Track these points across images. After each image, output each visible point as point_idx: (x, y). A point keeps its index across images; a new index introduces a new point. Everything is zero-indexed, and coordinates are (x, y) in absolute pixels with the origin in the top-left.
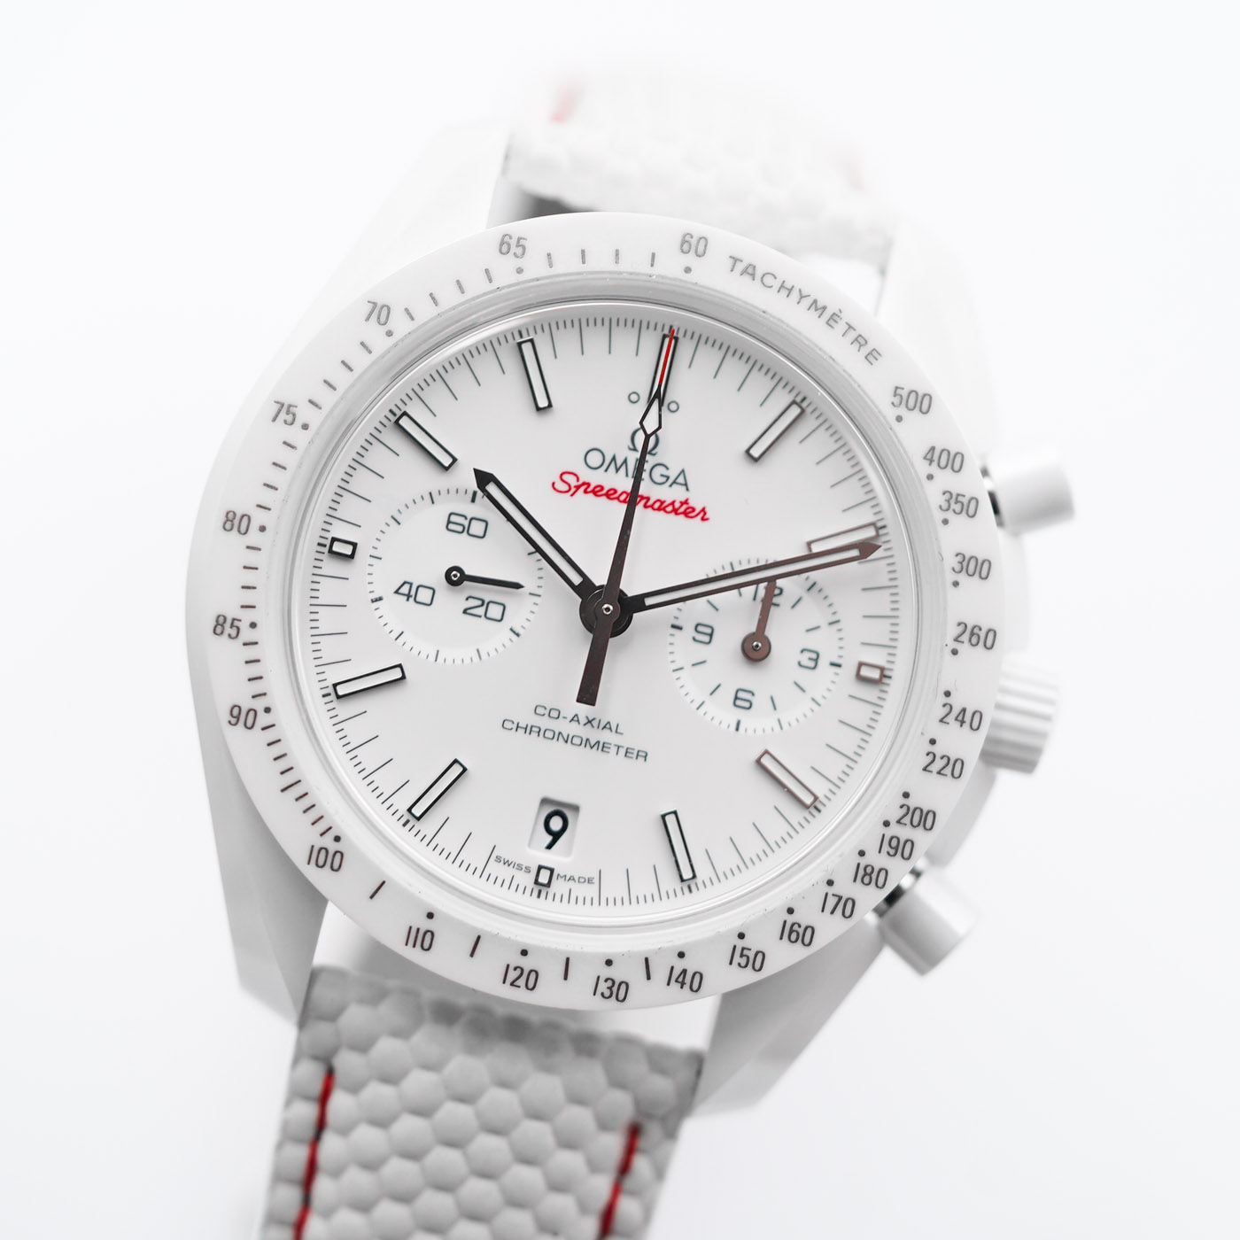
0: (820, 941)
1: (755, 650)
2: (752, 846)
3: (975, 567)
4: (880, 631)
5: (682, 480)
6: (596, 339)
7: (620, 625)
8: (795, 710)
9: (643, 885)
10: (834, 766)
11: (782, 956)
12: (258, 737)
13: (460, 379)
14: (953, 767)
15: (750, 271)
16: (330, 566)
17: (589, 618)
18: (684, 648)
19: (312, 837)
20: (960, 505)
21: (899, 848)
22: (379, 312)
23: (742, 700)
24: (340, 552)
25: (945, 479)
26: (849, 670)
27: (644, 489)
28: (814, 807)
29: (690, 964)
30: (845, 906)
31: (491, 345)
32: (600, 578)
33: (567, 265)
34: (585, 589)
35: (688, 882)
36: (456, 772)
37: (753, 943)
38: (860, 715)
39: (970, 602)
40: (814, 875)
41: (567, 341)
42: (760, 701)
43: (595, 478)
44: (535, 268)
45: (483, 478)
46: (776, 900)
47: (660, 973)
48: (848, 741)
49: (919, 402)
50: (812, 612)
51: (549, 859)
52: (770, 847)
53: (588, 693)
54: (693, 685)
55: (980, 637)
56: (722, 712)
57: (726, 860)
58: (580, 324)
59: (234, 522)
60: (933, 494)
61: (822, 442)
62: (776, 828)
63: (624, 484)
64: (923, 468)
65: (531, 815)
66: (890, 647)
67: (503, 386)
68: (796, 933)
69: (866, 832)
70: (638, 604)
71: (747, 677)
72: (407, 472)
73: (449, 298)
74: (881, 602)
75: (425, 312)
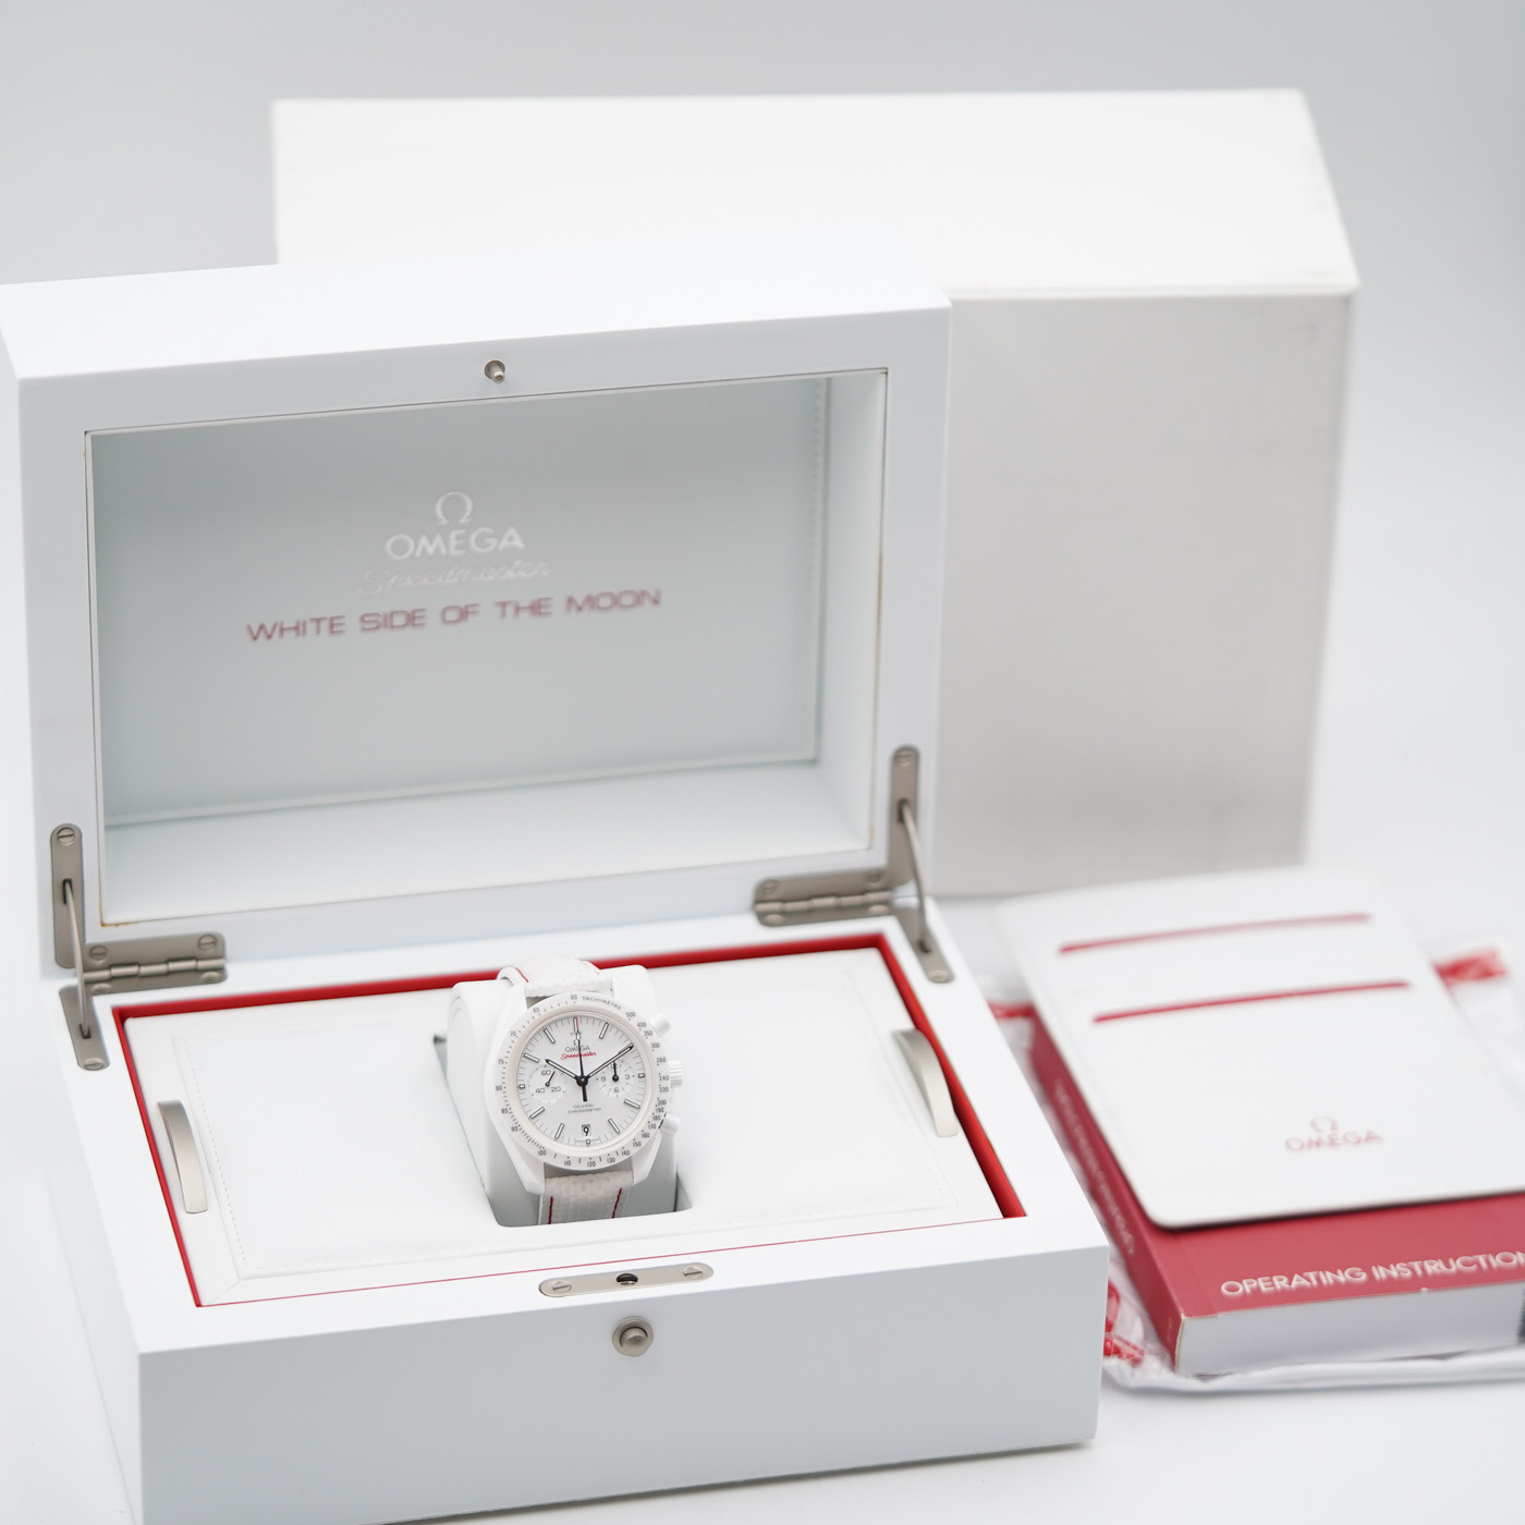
0: (651, 1135)
1: (615, 1079)
2: (629, 1121)
3: (656, 1045)
4: (640, 1066)
5: (588, 1048)
6: (559, 1024)
7: (586, 1082)
8: (628, 1089)
9: (609, 1136)
10: (640, 1098)
11: (644, 1141)
12: (519, 1132)
13: (534, 1042)
14: (666, 1089)
15: (587, 999)
16: (521, 1091)
17: (579, 1083)
18: (600, 1084)
19: (538, 1149)
20: (649, 1033)
21: (660, 1110)
22: (513, 1034)
23: (616, 1091)
24: (521, 1087)
25: (643, 1029)
26: (637, 1076)
27: (582, 1052)
28: (639, 1108)
29: (626, 1149)
30: (653, 1126)
31: (538, 1033)
32: (579, 1074)
33: (549, 1010)
34: (576, 1078)
35: (618, 1133)
36: (562, 1126)
37: (637, 1140)
38: (642, 1085)
39: (657, 1053)
40: (645, 1121)
41: (553, 1026)
42: (620, 1089)
43: (569, 1054)
44: (543, 1013)
45: (547, 1061)
46: (639, 1130)
47: (620, 1153)
48: (642, 1092)
49: (632, 1015)
50: (624, 1067)
51: (588, 1137)
52: (633, 1120)
53: (585, 1100)
54: (605, 1091)
55: (662, 1060)
56: (613, 1094)
57: (625, 1125)
58: (555, 1022)
59: (498, 1088)
60: (642, 1033)
61: (614, 1030)
62: (633, 1115)
63: (577, 1053)
64: (638, 1028)
65: (581, 1130)
66: (643, 1068)
67: (543, 1040)
68: (645, 1135)
69: (653, 1109)
70: (589, 1077)
71: (616, 1085)
72: (529, 1066)
73: (527, 1025)
74: (638, 1060)
75: (523, 1030)
